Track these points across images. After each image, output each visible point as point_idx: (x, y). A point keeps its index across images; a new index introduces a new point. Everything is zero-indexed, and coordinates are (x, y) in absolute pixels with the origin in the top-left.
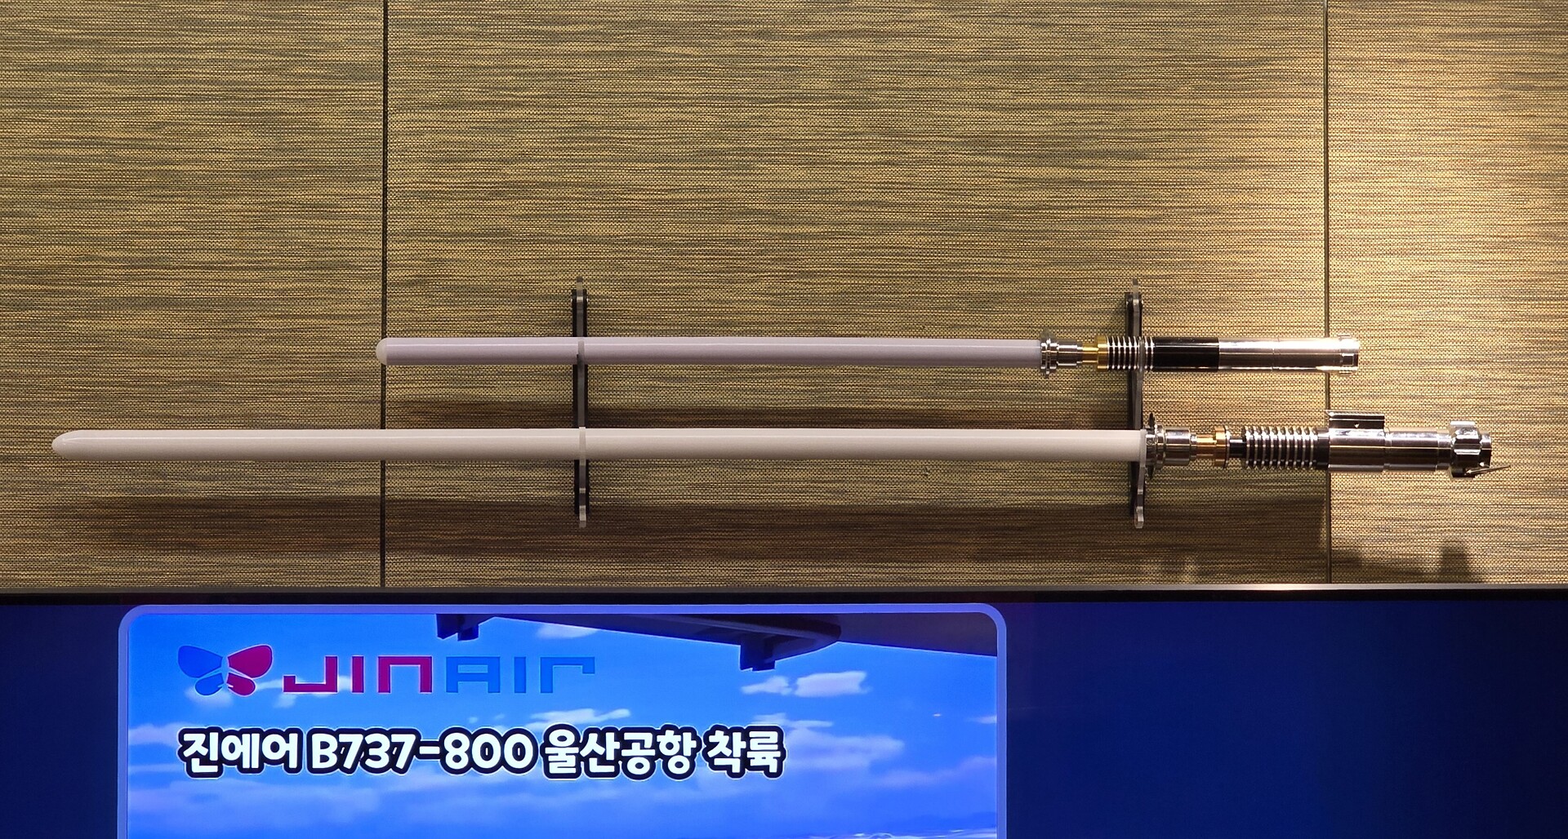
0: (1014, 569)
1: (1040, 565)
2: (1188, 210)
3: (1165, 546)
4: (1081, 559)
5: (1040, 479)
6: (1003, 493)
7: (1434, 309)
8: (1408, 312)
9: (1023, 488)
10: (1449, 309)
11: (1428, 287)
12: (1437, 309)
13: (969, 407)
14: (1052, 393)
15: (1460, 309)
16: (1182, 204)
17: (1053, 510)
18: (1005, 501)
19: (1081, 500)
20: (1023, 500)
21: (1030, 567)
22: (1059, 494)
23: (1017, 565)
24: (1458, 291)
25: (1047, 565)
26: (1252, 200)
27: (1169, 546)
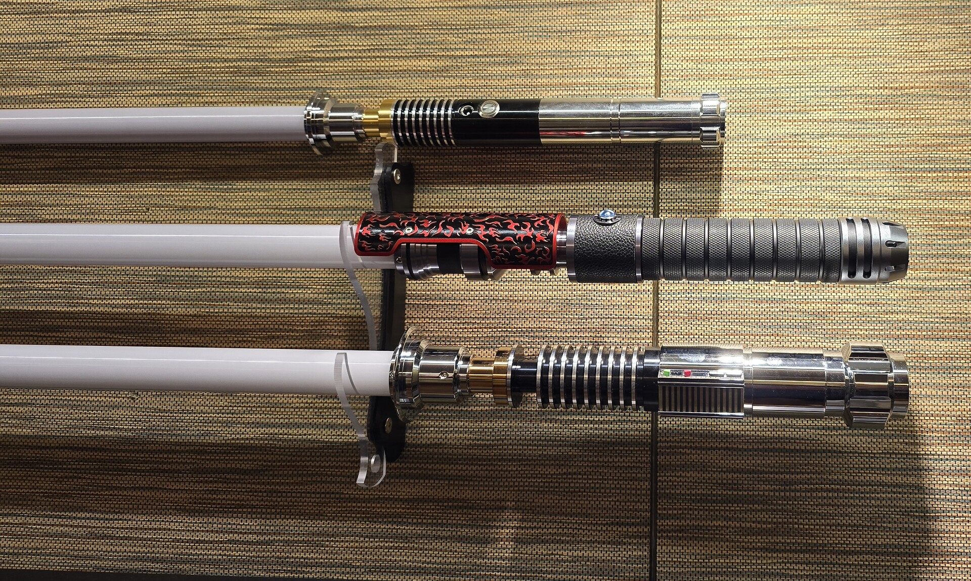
0: (234, 527)
1: (268, 522)
2: (483, 60)
3: (433, 500)
4: (319, 516)
5: (275, 405)
6: (227, 424)
7: (798, 184)
9: (252, 418)
10: (818, 183)
11: (790, 155)
12: (803, 184)
13: (192, 311)
14: (299, 293)
15: (834, 183)
16: (476, 53)
17: (289, 448)
18: (227, 434)
20: (251, 433)
21: (252, 524)
22: (298, 426)
23: (239, 521)
24: (831, 160)
25: (277, 522)
26: (563, 46)
27: (438, 501)
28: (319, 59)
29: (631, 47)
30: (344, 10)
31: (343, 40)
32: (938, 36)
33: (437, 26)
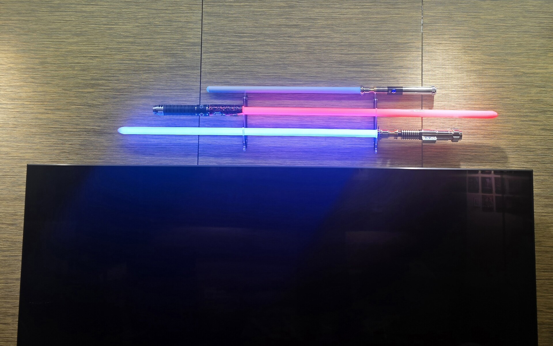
1: (352, 162)
4: (362, 160)
6: (344, 144)
8: (441, 103)
19: (362, 146)
20: (348, 146)
24: (453, 98)
25: (354, 162)
26: (404, 76)
27: (383, 158)
28: (357, 78)
29: (417, 76)
30: (362, 68)
31: (362, 74)
32: (473, 76)
33: (380, 72)
